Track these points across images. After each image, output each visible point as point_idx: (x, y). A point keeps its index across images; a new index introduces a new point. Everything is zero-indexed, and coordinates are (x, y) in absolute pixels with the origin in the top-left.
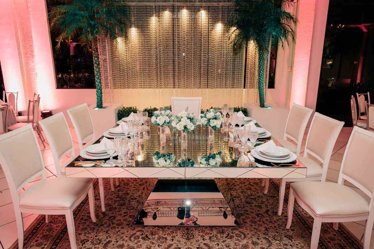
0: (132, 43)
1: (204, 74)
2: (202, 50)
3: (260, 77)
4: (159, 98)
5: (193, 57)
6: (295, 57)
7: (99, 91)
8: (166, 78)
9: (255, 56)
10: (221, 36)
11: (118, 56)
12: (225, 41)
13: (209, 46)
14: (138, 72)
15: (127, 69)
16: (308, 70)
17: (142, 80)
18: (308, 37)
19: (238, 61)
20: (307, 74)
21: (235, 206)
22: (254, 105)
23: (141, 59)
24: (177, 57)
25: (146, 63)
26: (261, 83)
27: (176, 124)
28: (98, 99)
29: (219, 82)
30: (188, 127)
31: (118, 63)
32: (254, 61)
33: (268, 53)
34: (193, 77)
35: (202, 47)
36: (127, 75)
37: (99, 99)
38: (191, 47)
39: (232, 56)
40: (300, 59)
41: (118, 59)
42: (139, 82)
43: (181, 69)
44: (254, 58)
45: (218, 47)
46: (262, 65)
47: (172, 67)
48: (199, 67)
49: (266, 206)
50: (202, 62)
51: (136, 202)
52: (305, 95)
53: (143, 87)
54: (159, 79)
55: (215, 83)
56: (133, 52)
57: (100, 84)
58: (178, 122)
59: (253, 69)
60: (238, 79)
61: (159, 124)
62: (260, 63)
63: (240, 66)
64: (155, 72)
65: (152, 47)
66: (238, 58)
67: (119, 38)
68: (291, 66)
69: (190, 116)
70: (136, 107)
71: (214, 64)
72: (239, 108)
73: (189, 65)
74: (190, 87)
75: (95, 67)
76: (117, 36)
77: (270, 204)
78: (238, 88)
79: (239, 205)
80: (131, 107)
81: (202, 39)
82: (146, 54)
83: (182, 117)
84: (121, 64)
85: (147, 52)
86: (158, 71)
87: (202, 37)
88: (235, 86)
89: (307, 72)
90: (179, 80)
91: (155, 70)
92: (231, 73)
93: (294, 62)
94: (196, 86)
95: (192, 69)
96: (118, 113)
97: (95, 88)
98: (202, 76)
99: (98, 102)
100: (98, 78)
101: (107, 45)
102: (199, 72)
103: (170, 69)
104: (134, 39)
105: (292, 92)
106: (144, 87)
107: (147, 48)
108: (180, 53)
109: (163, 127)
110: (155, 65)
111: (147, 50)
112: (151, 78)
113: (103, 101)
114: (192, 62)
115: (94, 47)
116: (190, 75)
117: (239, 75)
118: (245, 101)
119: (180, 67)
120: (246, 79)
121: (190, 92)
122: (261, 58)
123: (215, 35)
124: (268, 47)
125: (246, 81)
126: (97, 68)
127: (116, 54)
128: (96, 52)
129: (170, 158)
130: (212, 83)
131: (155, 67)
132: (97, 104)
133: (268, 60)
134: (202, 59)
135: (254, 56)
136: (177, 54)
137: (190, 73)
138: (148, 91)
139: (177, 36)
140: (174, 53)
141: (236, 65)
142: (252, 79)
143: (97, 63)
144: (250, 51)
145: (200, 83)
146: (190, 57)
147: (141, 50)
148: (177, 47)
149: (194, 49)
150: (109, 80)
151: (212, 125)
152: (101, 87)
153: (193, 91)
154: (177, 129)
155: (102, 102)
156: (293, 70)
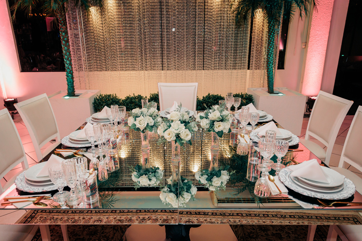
0: (110, 14)
1: (199, 52)
2: (197, 22)
3: (269, 56)
4: (145, 83)
5: (185, 31)
6: (311, 29)
7: (70, 74)
8: (152, 58)
9: (263, 29)
10: (220, 3)
11: (92, 31)
12: (226, 9)
13: (206, 16)
14: (118, 50)
15: (104, 46)
16: (326, 46)
17: (124, 61)
18: (329, 4)
19: (242, 35)
20: (325, 52)
21: (245, 234)
22: (260, 90)
23: (121, 34)
24: (165, 31)
25: (128, 39)
26: (271, 63)
27: (164, 132)
28: (68, 85)
29: (217, 62)
30: (182, 136)
31: (93, 40)
32: (261, 35)
33: (279, 25)
34: (185, 56)
35: (197, 19)
36: (105, 54)
37: (70, 85)
38: (183, 18)
39: (234, 29)
40: (317, 32)
41: (92, 34)
42: (119, 64)
43: (171, 47)
44: (261, 32)
45: (217, 18)
46: (272, 40)
47: (160, 44)
48: (193, 44)
49: (287, 235)
50: (197, 38)
51: (112, 229)
52: (321, 77)
53: (124, 69)
54: (144, 59)
55: (213, 63)
56: (111, 25)
57: (70, 66)
58: (166, 128)
59: (260, 46)
60: (241, 58)
61: (138, 129)
62: (270, 37)
63: (243, 41)
64: (139, 50)
65: (134, 19)
66: (242, 32)
67: (93, 7)
68: (305, 41)
69: (185, 118)
70: (115, 95)
71: (211, 40)
72: (242, 95)
73: (180, 42)
74: (183, 69)
75: (64, 45)
76: (90, 4)
77: (292, 232)
78: (240, 69)
79: (251, 232)
80: (109, 94)
81: (197, 8)
82: (128, 28)
83: (172, 121)
84: (96, 40)
85: (128, 25)
86: (143, 49)
87: (197, 4)
88: (237, 67)
89: (325, 49)
90: (169, 60)
91: (139, 47)
92: (233, 51)
93: (310, 36)
94: (190, 68)
95: (184, 46)
96: (94, 102)
97: (65, 71)
98: (197, 55)
99: (69, 89)
100: (68, 59)
101: (78, 17)
102: (192, 50)
103: (157, 47)
104: (112, 9)
105: (305, 73)
106: (126, 69)
107: (128, 19)
108: (169, 26)
109: (144, 132)
110: (138, 42)
111: (129, 22)
112: (135, 58)
113: (75, 87)
114: (184, 38)
115: (60, 18)
116: (182, 53)
117: (242, 52)
118: (249, 85)
119: (169, 44)
120: (251, 58)
121: (182, 75)
122: (271, 32)
123: (213, 2)
124: (280, 17)
125: (251, 60)
126: (66, 46)
127: (90, 28)
128: (63, 26)
129: (156, 175)
130: (209, 64)
131: (139, 45)
132: (68, 91)
133: (278, 34)
134: (197, 34)
135: (261, 29)
136: (165, 27)
137: (182, 51)
138: (131, 74)
139: (165, 4)
140: (162, 26)
141: (239, 41)
142: (258, 59)
143: (66, 39)
144: (257, 22)
145: (194, 64)
146: (182, 31)
147: (120, 22)
148: (165, 18)
149: (187, 20)
150: (83, 61)
151: (217, 130)
152: (72, 70)
153: (185, 74)
154: (164, 139)
155: (74, 89)
156: (308, 47)
